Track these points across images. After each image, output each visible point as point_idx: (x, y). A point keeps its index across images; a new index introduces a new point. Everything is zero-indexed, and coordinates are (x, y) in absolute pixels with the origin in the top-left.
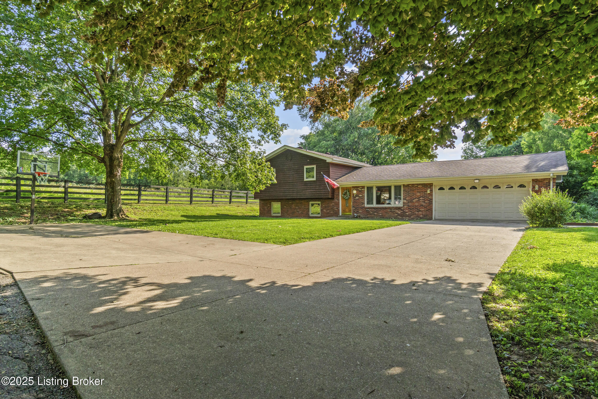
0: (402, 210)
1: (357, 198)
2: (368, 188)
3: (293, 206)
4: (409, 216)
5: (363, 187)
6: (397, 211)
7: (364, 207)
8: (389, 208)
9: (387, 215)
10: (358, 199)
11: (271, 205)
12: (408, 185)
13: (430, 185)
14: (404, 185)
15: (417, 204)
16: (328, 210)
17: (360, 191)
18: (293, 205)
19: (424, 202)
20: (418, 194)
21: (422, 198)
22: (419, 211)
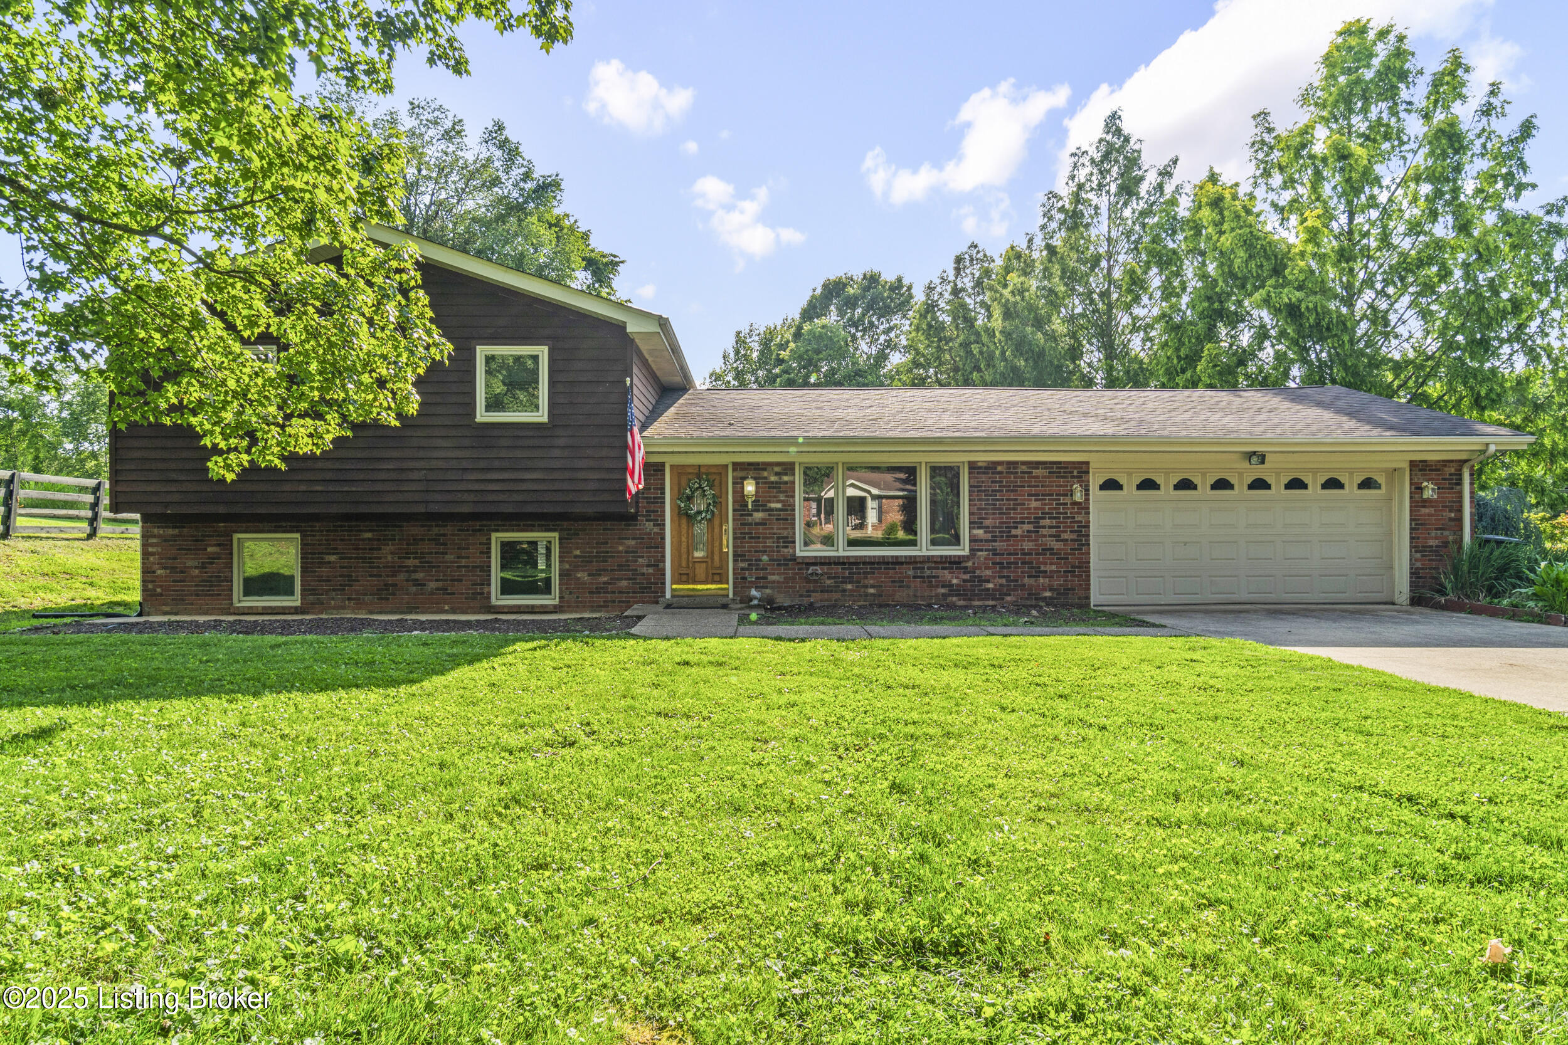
0: (966, 570)
1: (758, 516)
2: (807, 470)
3: (388, 554)
4: (999, 595)
5: (789, 468)
6: (946, 575)
7: (794, 558)
8: (912, 561)
9: (902, 595)
10: (763, 523)
11: (227, 547)
12: (992, 466)
13: (1081, 470)
14: (973, 466)
15: (1028, 545)
16: (600, 571)
17: (772, 485)
18: (387, 549)
19: (1057, 537)
20: (1034, 504)
21: (1047, 522)
22: (1038, 573)
